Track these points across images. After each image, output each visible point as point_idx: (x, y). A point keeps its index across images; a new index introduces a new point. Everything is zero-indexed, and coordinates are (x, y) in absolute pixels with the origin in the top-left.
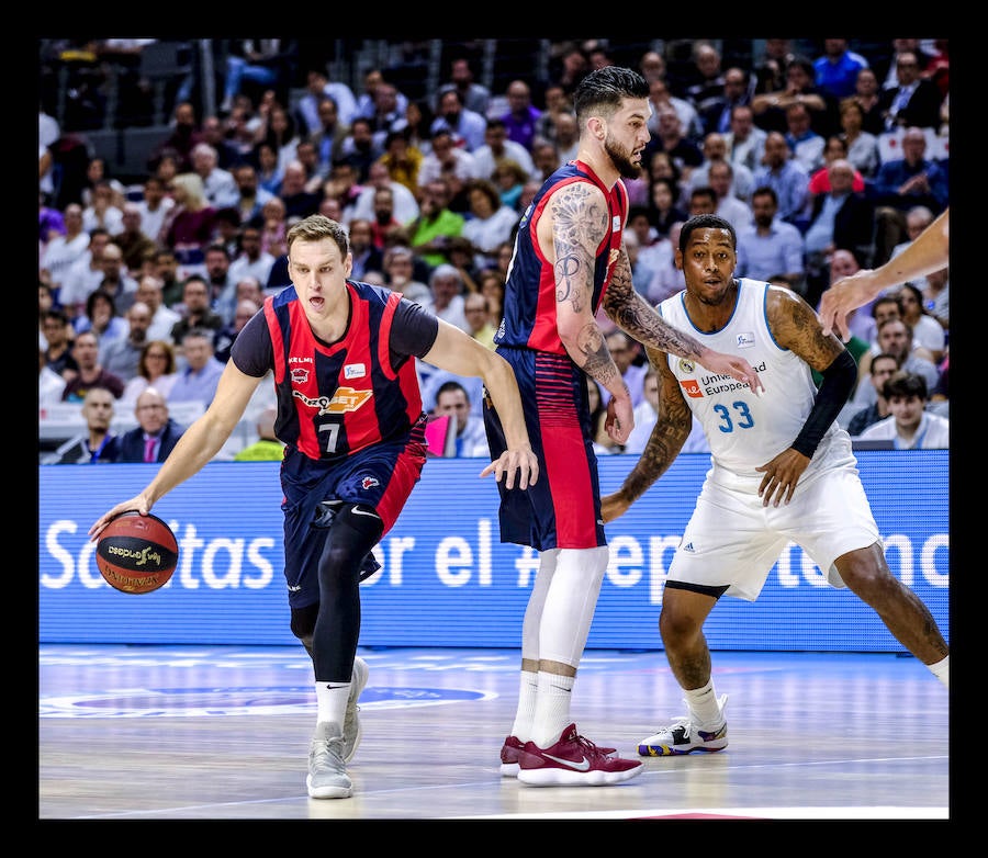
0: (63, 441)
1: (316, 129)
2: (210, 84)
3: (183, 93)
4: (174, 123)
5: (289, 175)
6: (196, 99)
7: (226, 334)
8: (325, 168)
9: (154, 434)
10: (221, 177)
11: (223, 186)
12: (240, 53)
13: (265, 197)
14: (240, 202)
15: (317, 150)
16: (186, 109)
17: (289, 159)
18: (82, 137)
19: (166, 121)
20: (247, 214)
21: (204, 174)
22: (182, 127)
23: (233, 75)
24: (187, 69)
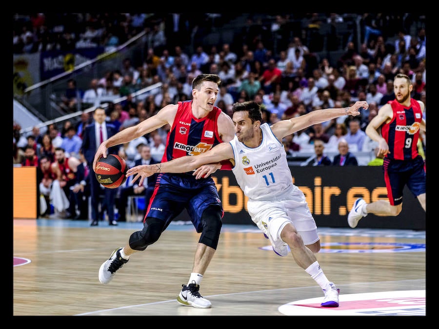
0: (308, 158)
1: (398, 50)
2: (359, 36)
3: (350, 38)
4: (347, 49)
5: (386, 67)
6: (355, 41)
7: (365, 121)
8: (400, 64)
9: (344, 156)
10: (364, 67)
11: (364, 71)
12: (370, 25)
13: (377, 74)
14: (369, 77)
15: (397, 58)
16: (351, 44)
17: (387, 62)
18: (315, 54)
19: (344, 48)
20: (371, 81)
21: (358, 66)
22: (350, 50)
23: (367, 33)
24: (352, 31)
